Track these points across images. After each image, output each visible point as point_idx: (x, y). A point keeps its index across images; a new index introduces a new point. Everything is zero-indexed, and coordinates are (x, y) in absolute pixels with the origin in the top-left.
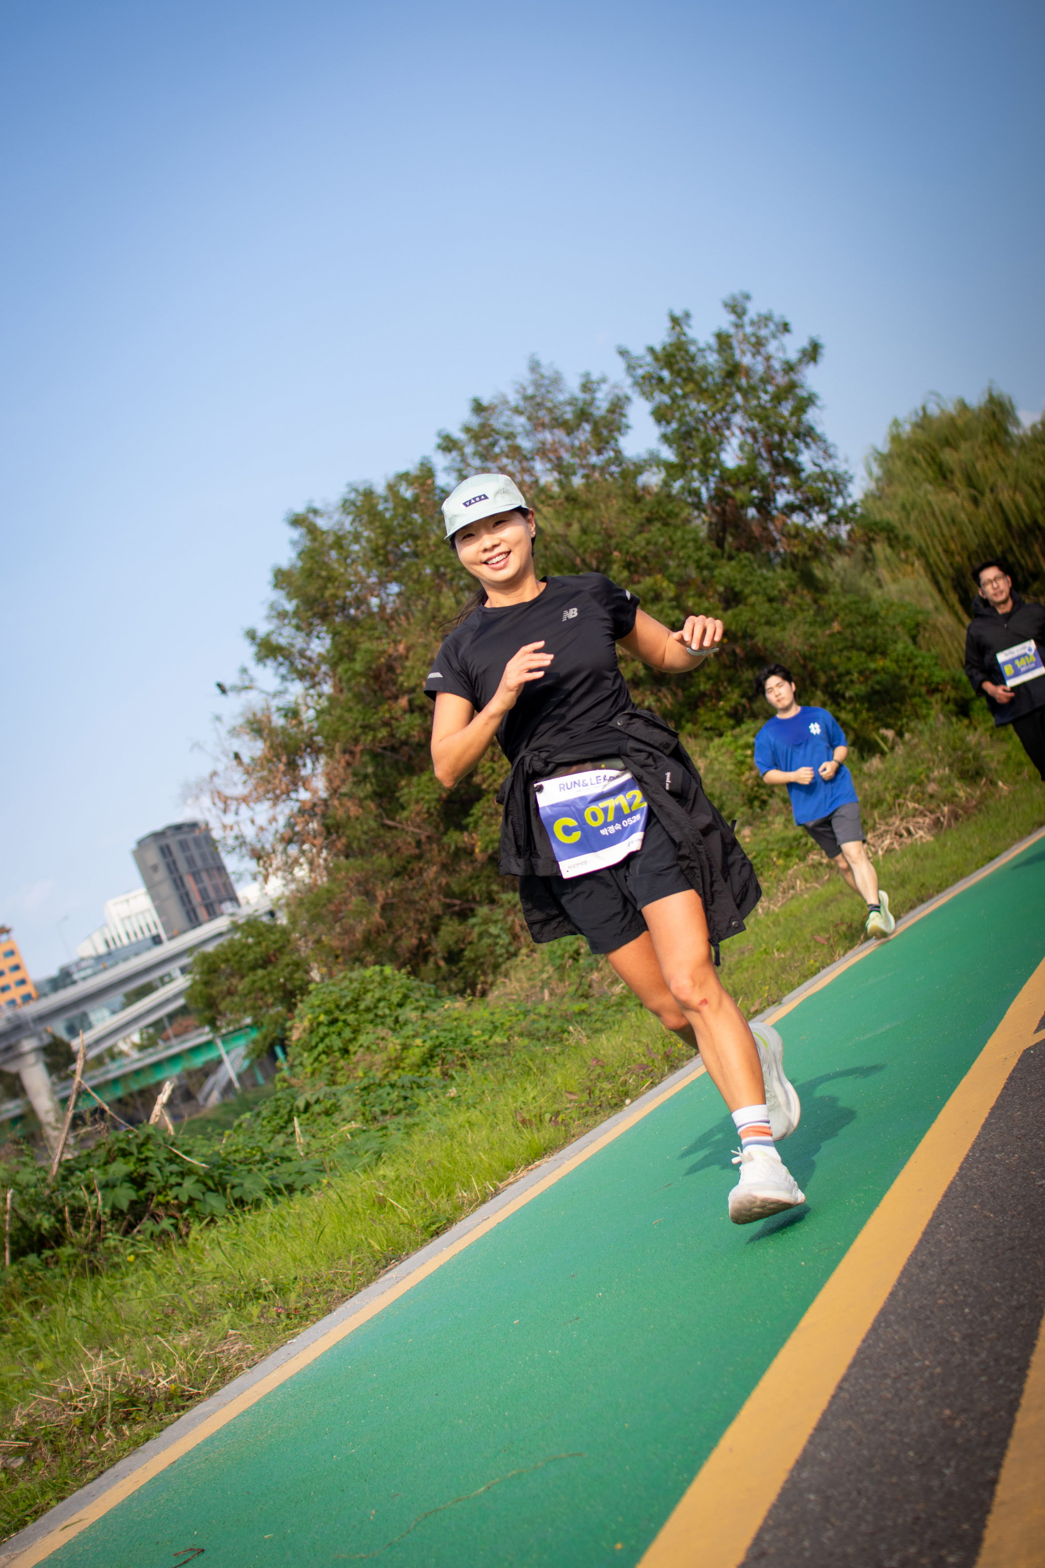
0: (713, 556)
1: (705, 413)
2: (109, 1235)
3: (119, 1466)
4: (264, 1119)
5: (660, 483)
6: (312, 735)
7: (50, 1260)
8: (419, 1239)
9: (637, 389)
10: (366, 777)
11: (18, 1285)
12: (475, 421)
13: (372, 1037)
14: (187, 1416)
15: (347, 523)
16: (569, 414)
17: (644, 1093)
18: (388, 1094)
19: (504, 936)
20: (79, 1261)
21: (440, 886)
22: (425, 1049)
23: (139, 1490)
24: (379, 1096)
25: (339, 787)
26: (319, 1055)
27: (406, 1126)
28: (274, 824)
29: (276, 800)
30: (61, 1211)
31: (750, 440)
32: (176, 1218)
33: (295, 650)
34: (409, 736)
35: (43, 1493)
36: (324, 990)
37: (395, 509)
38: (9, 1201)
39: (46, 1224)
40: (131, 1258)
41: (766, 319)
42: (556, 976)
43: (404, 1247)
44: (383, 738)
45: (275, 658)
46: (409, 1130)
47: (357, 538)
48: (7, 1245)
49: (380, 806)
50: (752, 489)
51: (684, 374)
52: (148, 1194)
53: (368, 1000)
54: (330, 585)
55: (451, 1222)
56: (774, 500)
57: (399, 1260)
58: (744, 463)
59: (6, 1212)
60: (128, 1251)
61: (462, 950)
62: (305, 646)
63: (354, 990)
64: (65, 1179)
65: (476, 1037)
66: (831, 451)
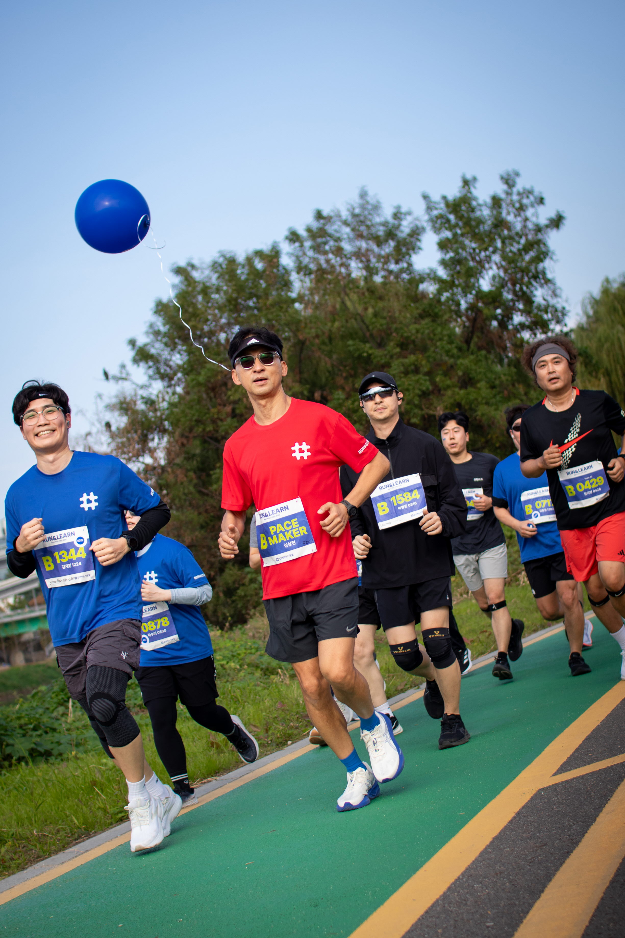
0: (460, 349)
1: (474, 249)
5: (435, 292)
6: (161, 420)
8: (109, 821)
9: (430, 224)
10: (194, 455)
12: (315, 225)
15: (214, 278)
16: (381, 231)
25: (173, 459)
31: (502, 274)
33: (161, 360)
37: (248, 274)
41: (529, 192)
43: (94, 827)
44: (210, 432)
45: (147, 362)
47: (218, 290)
49: (199, 478)
50: (496, 308)
51: (464, 220)
54: (193, 319)
56: (512, 319)
58: (493, 289)
62: (169, 357)
66: (558, 292)
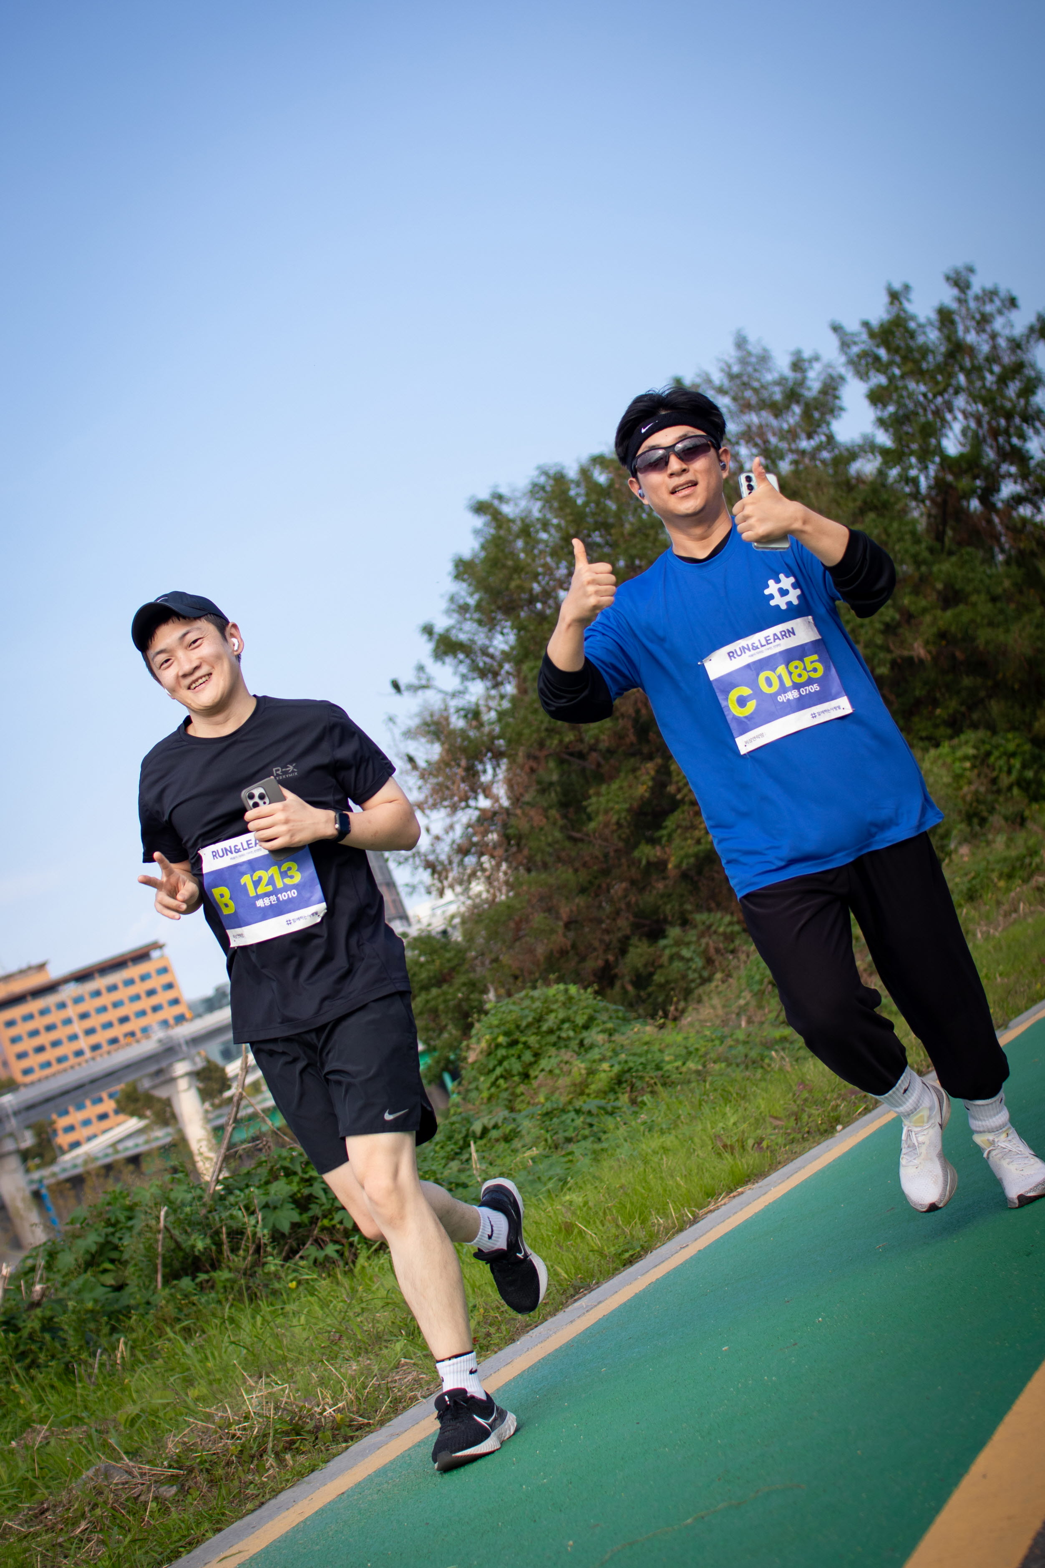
0: (931, 550)
1: (924, 395)
2: (270, 1258)
3: (282, 1497)
4: (437, 1144)
5: (875, 472)
6: (493, 738)
7: (205, 1285)
8: (611, 1267)
9: (851, 368)
10: (551, 784)
11: (171, 1310)
13: (554, 1061)
14: (356, 1447)
15: (536, 510)
16: (777, 395)
17: (856, 1119)
18: (573, 1120)
19: (697, 959)
20: (236, 1288)
21: (628, 905)
22: (612, 1074)
23: (304, 1522)
24: (563, 1122)
25: (522, 795)
26: (497, 1079)
27: (594, 1152)
28: (451, 834)
29: (454, 808)
30: (218, 1233)
31: (973, 424)
32: (343, 1245)
33: (476, 648)
34: (597, 740)
35: (198, 1524)
36: (503, 1009)
37: (587, 495)
38: (162, 1218)
39: (200, 1245)
40: (293, 1285)
41: (992, 294)
42: (753, 1003)
43: (593, 1276)
44: (571, 742)
45: (455, 656)
46: (596, 1157)
47: (545, 525)
48: (160, 1267)
49: (565, 816)
50: (975, 477)
51: (903, 352)
52: (312, 1217)
53: (551, 1021)
54: (515, 576)
55: (646, 1250)
56: (998, 490)
57: (590, 1289)
58: (966, 450)
59: (159, 1232)
60: (290, 1277)
61: (651, 974)
62: (487, 642)
63: (535, 1010)
64: (222, 1198)
65: (669, 1063)
